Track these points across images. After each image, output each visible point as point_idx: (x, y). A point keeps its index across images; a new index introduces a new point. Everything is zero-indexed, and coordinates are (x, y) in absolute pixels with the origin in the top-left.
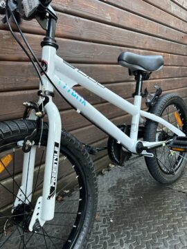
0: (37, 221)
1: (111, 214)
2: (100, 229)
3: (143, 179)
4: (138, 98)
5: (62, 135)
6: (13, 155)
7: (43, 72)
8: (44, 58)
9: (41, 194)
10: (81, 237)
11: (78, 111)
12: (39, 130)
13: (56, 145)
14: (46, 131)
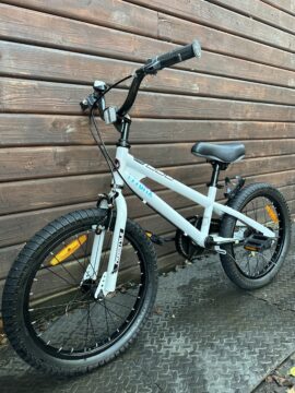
0: (101, 291)
1: (174, 311)
2: (161, 322)
3: (222, 281)
4: (213, 190)
5: (127, 223)
6: (88, 236)
7: (116, 169)
8: (117, 157)
9: (106, 270)
10: (139, 321)
11: (145, 202)
12: (109, 218)
13: (122, 231)
14: (115, 218)
